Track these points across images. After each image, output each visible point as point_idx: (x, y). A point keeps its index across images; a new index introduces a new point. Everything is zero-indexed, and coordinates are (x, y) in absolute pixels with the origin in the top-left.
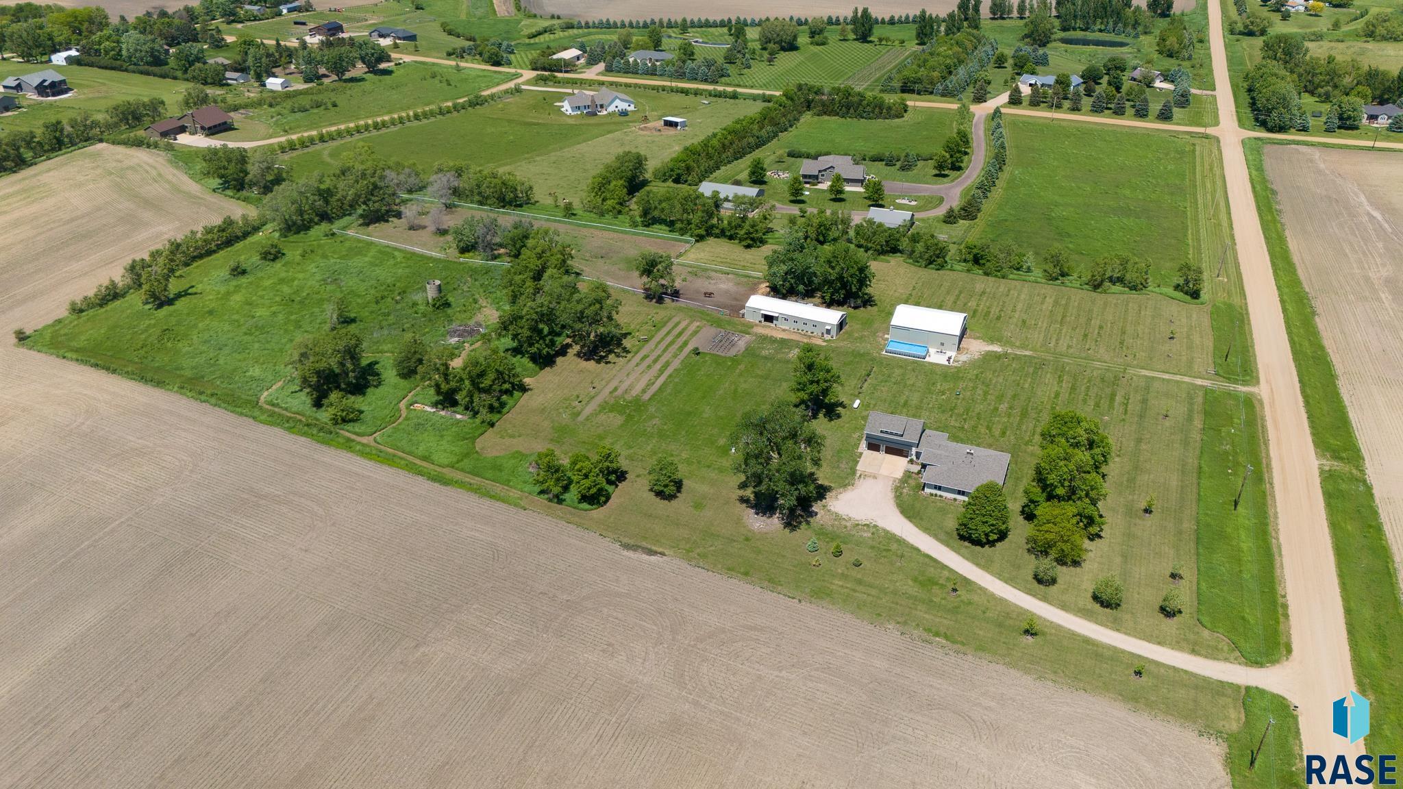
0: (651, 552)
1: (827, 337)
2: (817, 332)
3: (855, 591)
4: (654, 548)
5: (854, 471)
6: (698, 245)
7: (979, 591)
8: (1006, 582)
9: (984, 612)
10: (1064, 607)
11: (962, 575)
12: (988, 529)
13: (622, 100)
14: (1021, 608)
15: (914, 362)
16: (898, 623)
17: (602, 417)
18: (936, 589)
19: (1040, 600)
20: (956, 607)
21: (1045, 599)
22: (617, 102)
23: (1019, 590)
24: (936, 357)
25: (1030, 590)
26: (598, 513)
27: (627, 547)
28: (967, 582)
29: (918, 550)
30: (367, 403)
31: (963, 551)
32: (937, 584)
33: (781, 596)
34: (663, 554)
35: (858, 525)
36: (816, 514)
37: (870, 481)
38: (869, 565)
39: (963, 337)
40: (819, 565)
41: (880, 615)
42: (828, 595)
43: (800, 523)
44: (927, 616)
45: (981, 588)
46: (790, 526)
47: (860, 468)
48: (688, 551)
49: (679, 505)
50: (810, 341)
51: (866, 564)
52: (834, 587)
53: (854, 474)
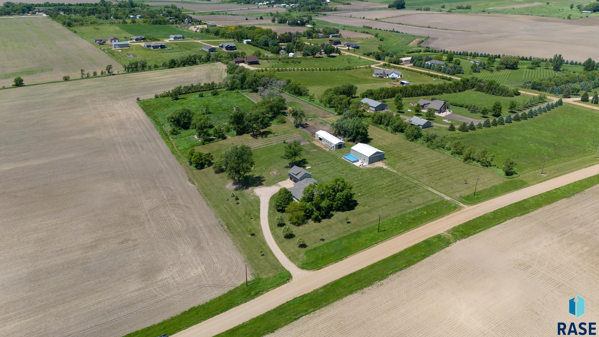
0: (193, 183)
1: (332, 149)
2: (331, 146)
3: (225, 209)
4: (195, 183)
5: (277, 182)
8: (269, 222)
9: (250, 226)
10: (273, 233)
11: (260, 216)
13: (395, 73)
14: (262, 229)
16: (223, 219)
18: (247, 216)
19: (270, 229)
20: (244, 222)
21: (272, 230)
22: (393, 74)
23: (269, 225)
25: (272, 226)
26: (196, 171)
27: (190, 180)
28: (258, 217)
29: (259, 206)
30: (184, 132)
32: (250, 215)
33: (206, 203)
34: (195, 185)
35: (254, 195)
37: (277, 187)
39: (380, 161)
40: (227, 200)
41: (222, 216)
42: (217, 207)
43: (239, 190)
44: (233, 221)
45: (259, 221)
46: (236, 189)
47: (279, 183)
48: (202, 186)
49: (217, 176)
50: (325, 149)
51: (240, 205)
52: (222, 206)
53: (275, 184)
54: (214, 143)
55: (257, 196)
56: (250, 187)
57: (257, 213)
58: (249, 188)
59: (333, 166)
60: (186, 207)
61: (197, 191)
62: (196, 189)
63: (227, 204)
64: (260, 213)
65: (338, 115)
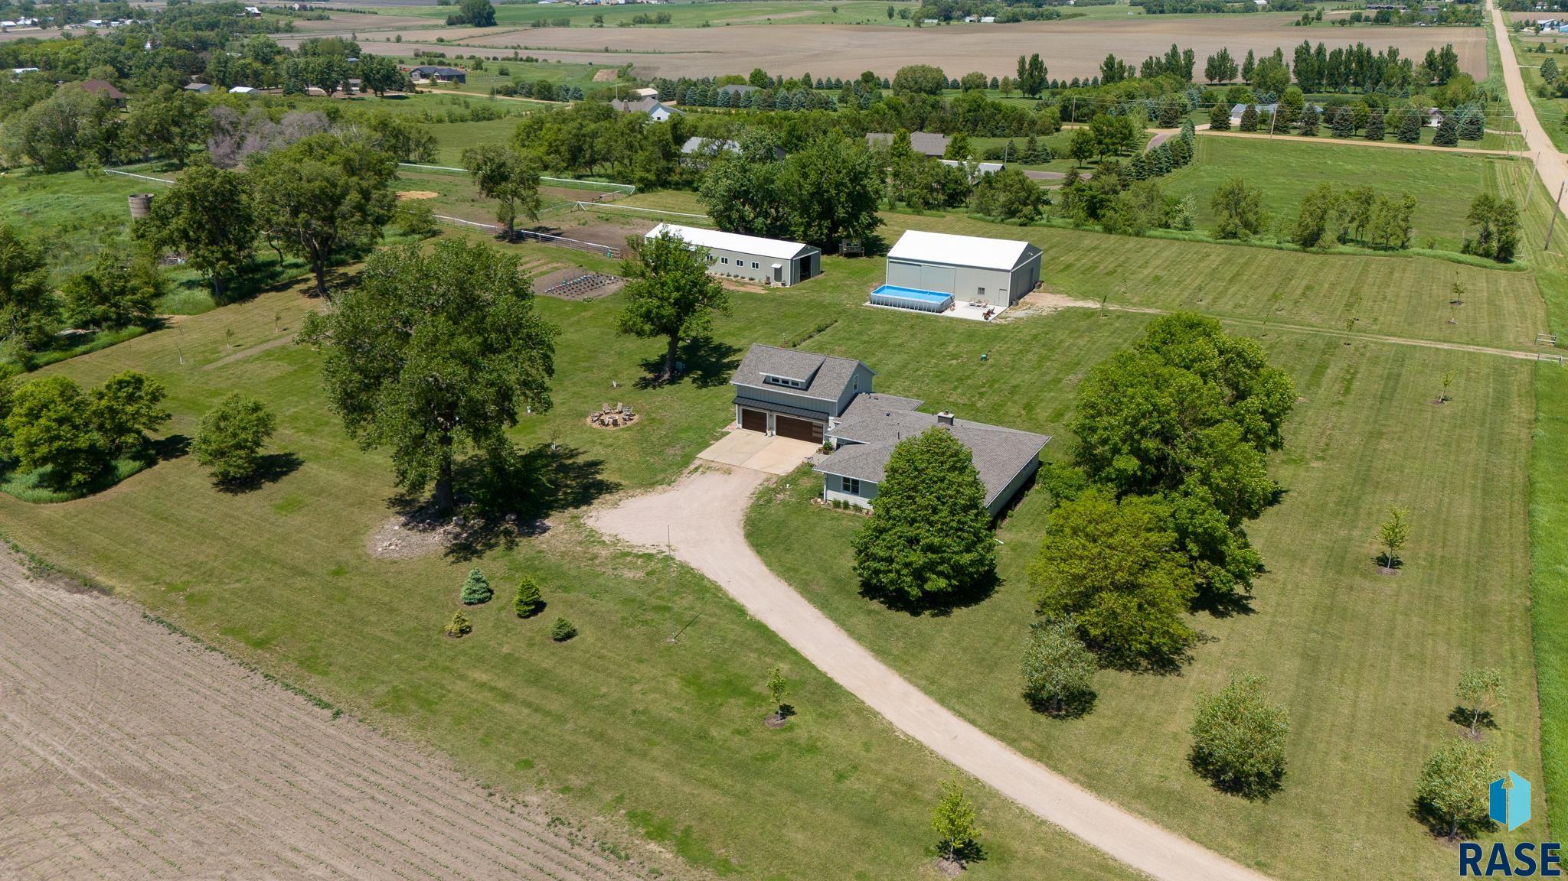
0: (86, 584)
1: (774, 284)
2: (760, 275)
3: (507, 697)
4: (102, 580)
5: (688, 459)
6: (640, 195)
7: (853, 718)
8: (942, 701)
9: (841, 777)
10: (1095, 780)
11: (824, 675)
12: (918, 558)
14: (959, 772)
15: (918, 316)
16: (566, 790)
17: (258, 365)
18: (734, 708)
19: (1027, 753)
20: (765, 758)
21: (1042, 754)
23: (973, 722)
24: (963, 310)
25: (1005, 725)
26: (64, 509)
28: (828, 690)
29: (740, 611)
31: (860, 621)
32: (746, 693)
33: (300, 699)
34: (106, 591)
35: (628, 554)
36: (545, 530)
37: (712, 479)
38: (590, 640)
39: (1030, 290)
40: (463, 632)
41: (528, 764)
42: (426, 704)
43: (491, 547)
44: (663, 777)
45: (862, 711)
46: (464, 550)
47: (705, 455)
48: (172, 587)
49: (248, 502)
50: (742, 289)
51: (587, 635)
52: (460, 686)
53: (686, 464)
54: (93, 355)
55: (649, 557)
56: (547, 516)
57: (779, 657)
58: (547, 522)
59: (865, 338)
60: (130, 777)
61: (154, 628)
62: (136, 620)
63: (481, 660)
64: (794, 652)
65: (641, 190)
